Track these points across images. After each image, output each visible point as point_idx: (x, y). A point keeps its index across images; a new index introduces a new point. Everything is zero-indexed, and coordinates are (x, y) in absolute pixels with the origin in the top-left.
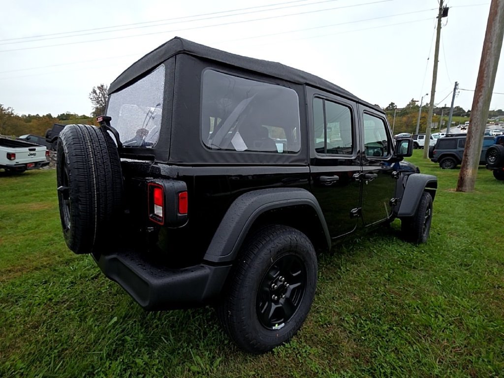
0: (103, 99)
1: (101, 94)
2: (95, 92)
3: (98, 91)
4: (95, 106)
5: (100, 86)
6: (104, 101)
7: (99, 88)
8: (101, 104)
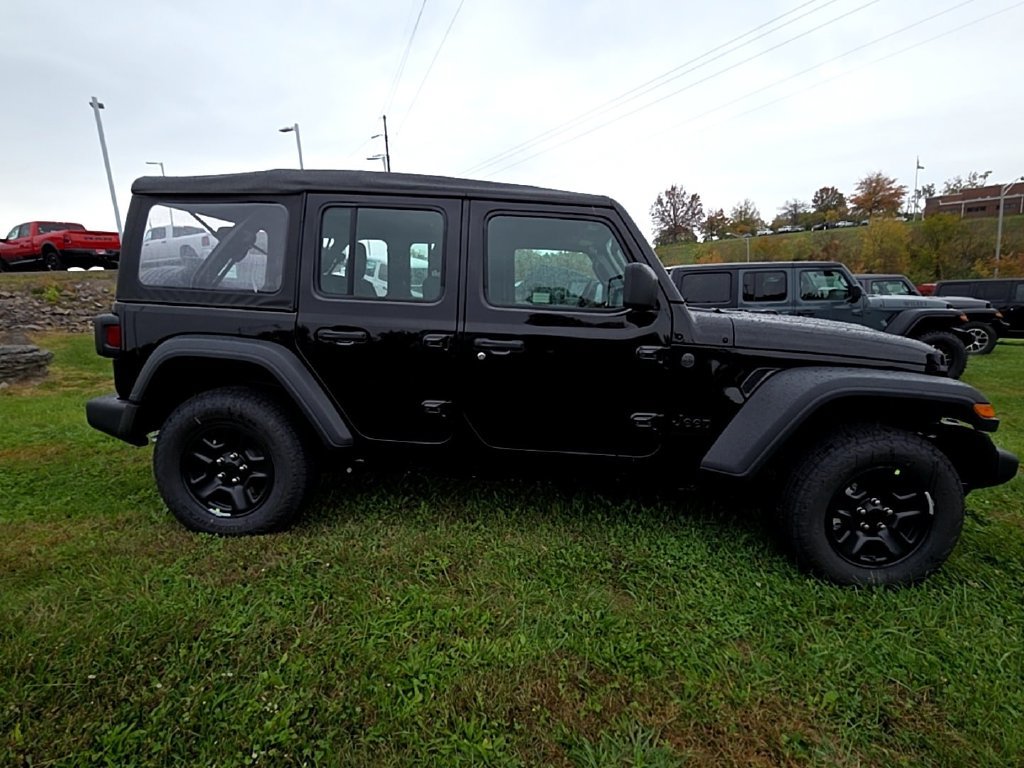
0: (672, 213)
1: (669, 205)
2: (660, 201)
3: (665, 199)
4: (656, 227)
5: (670, 189)
6: (672, 217)
7: (667, 193)
8: (667, 223)
